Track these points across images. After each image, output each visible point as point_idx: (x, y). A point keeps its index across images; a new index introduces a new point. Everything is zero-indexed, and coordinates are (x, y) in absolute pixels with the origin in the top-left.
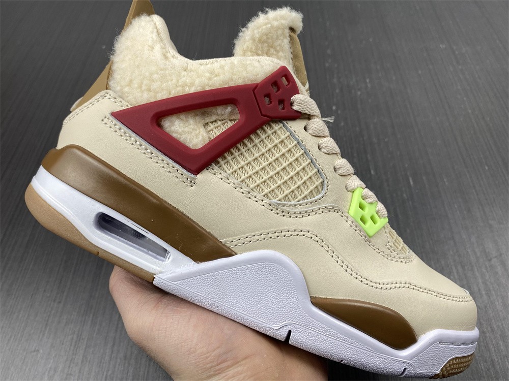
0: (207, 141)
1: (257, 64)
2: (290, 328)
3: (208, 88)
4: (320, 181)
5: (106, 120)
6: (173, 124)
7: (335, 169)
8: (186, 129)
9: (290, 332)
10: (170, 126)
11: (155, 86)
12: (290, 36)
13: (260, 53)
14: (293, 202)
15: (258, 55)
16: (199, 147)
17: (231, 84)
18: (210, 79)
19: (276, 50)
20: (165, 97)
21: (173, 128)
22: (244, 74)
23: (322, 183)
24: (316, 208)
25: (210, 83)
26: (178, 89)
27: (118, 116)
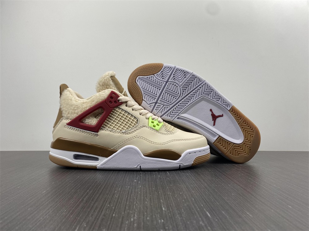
0: (97, 122)
1: (103, 93)
2: (140, 165)
3: (92, 106)
4: (136, 120)
5: (65, 127)
6: (85, 120)
7: (140, 114)
8: (90, 120)
9: (140, 166)
10: (85, 122)
11: (76, 111)
12: (112, 79)
13: (104, 89)
14: (130, 129)
15: (104, 90)
16: (96, 124)
17: (98, 102)
18: (91, 103)
19: (108, 85)
20: (80, 114)
21: (86, 122)
22: (101, 98)
23: (137, 120)
24: (137, 128)
25: (92, 104)
26: (83, 110)
27: (69, 124)
